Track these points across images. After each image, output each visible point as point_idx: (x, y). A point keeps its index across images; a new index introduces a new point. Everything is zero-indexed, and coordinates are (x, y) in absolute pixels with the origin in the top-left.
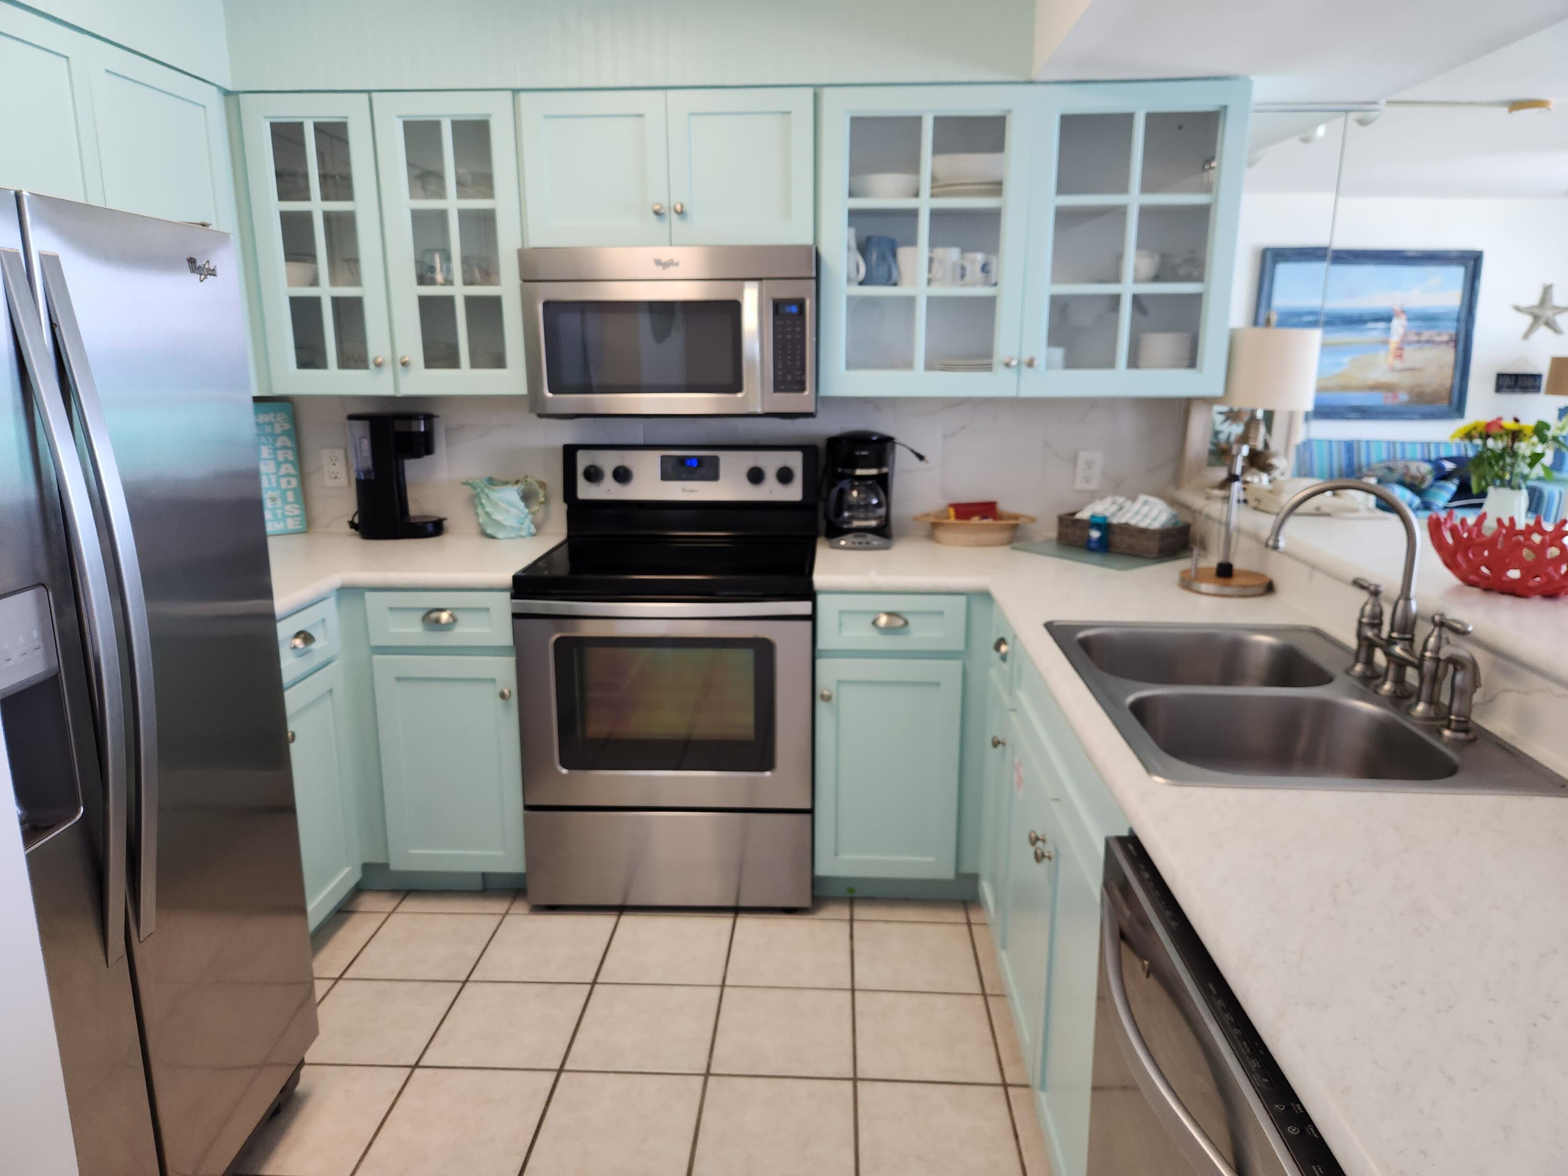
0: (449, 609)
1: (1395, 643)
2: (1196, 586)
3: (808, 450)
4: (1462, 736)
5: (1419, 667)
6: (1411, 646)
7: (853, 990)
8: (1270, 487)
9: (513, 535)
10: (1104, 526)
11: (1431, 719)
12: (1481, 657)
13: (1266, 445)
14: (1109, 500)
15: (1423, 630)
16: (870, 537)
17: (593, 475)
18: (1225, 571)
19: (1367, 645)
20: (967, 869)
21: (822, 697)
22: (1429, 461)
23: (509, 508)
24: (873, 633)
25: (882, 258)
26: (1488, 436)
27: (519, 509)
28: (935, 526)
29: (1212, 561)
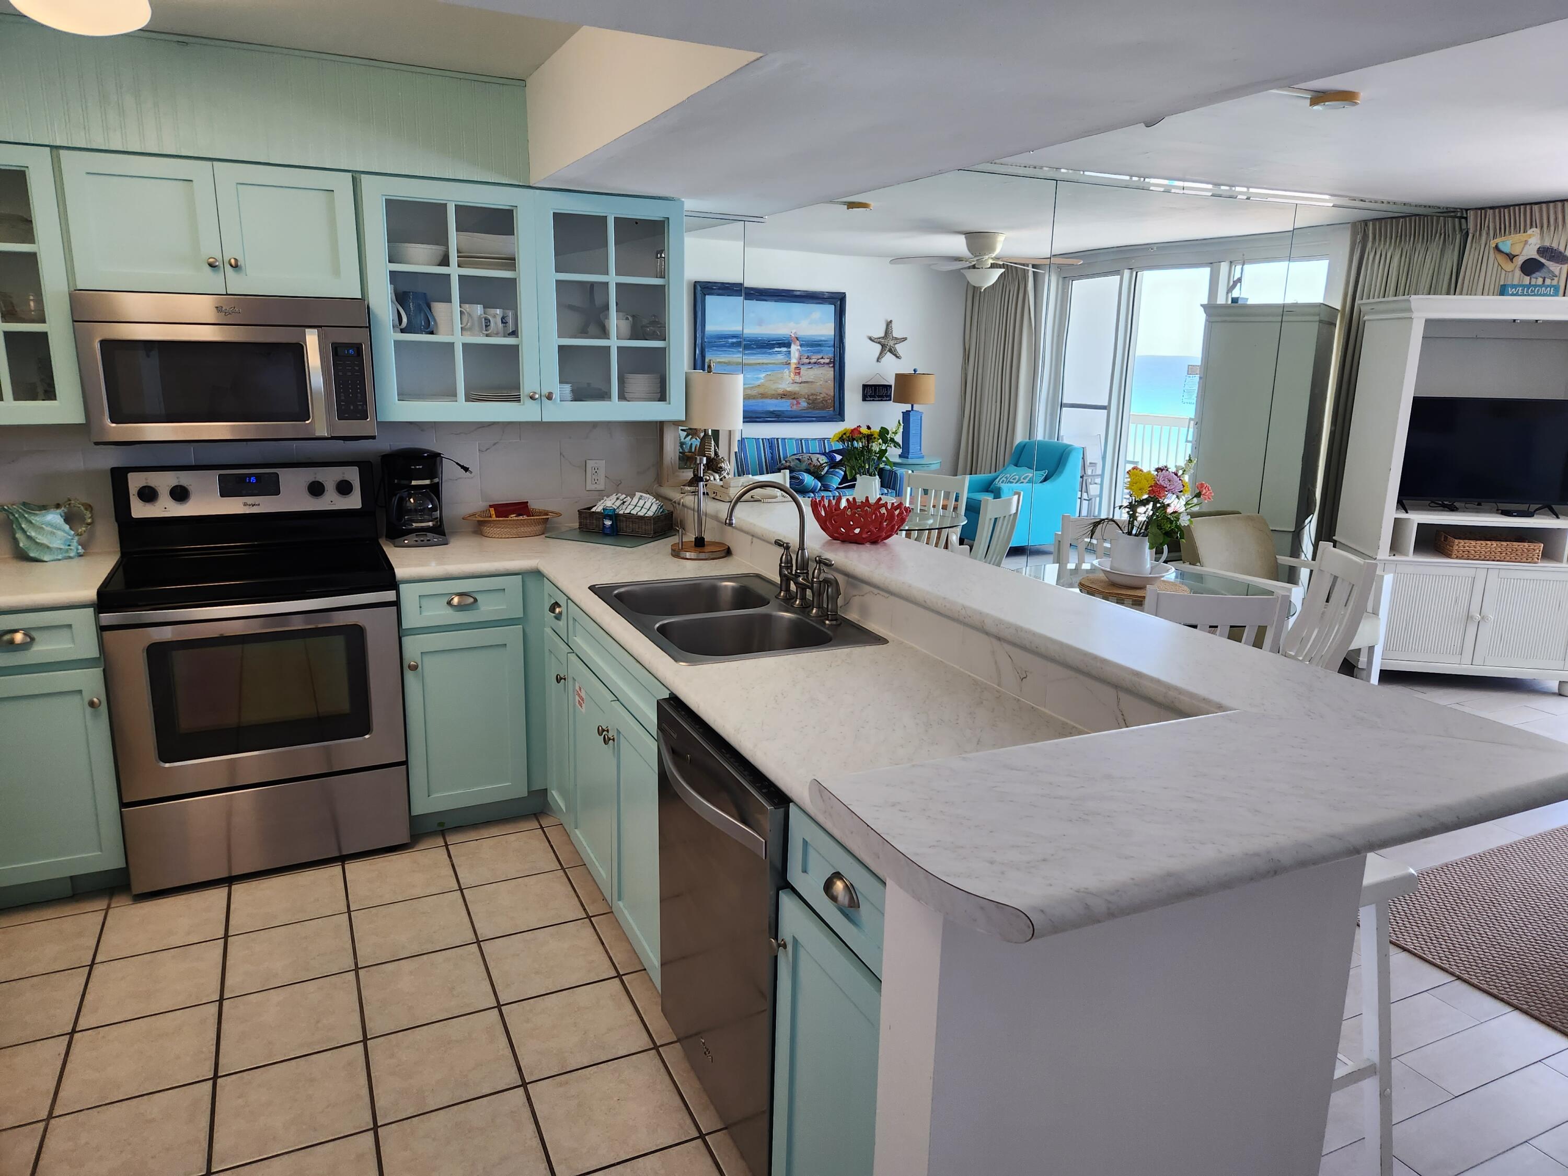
0: (21, 630)
1: (800, 576)
2: (683, 554)
3: (364, 465)
4: (834, 622)
5: (811, 588)
6: (807, 577)
7: (461, 890)
8: (721, 483)
9: (60, 557)
10: (614, 516)
11: (820, 616)
12: (841, 579)
13: (716, 454)
14: (614, 497)
15: (812, 565)
16: (430, 535)
17: (148, 495)
18: (700, 543)
19: (785, 579)
20: (537, 787)
21: (409, 667)
22: (824, 454)
23: (55, 531)
24: (449, 611)
25: (419, 309)
26: (854, 439)
27: (64, 531)
28: (481, 523)
29: (691, 537)
